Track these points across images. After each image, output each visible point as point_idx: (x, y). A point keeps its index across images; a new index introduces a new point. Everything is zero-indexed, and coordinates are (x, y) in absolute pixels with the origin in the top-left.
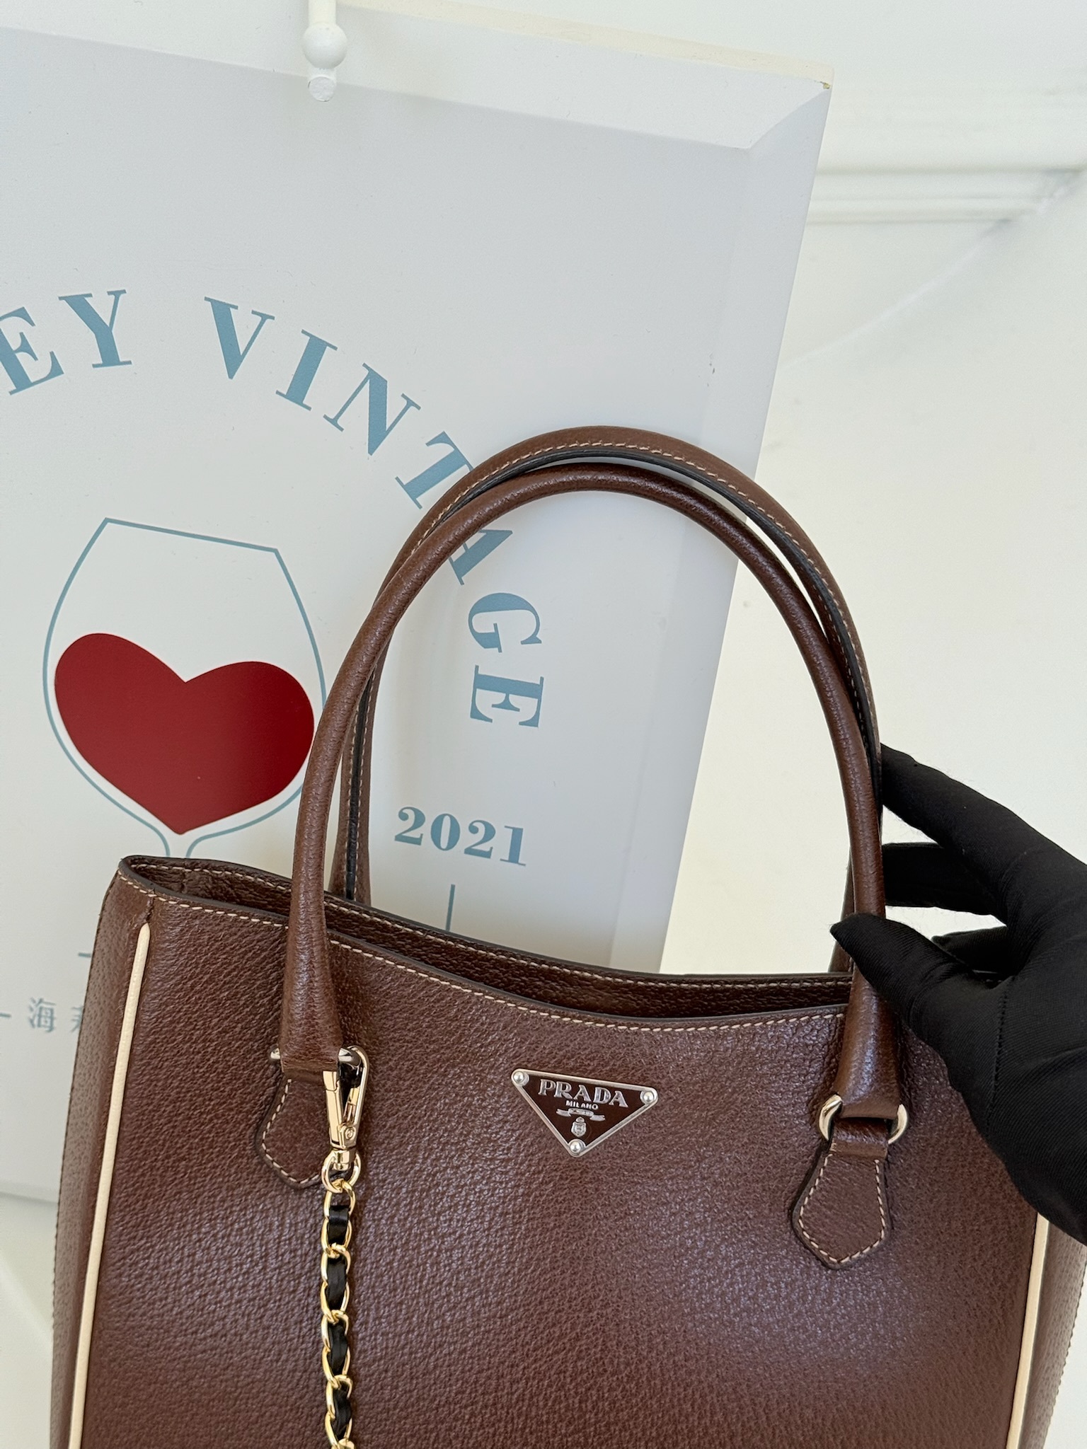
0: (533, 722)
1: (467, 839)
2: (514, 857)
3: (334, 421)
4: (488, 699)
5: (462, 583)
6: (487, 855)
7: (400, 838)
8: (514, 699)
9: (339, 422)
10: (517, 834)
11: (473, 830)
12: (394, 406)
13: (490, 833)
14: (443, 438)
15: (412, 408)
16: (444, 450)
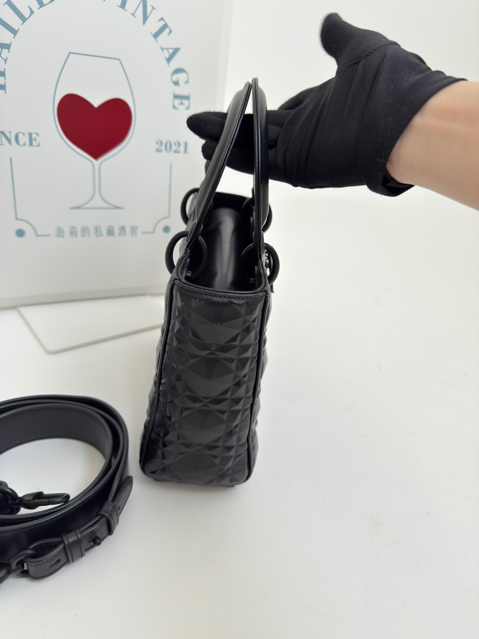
0: (188, 108)
1: (174, 147)
2: (186, 152)
3: (133, 15)
4: (177, 102)
5: (169, 65)
6: (178, 152)
7: (158, 151)
8: (183, 101)
9: (135, 15)
10: (186, 144)
11: (175, 144)
12: (149, 9)
13: (179, 144)
14: (162, 19)
15: (154, 10)
16: (162, 23)
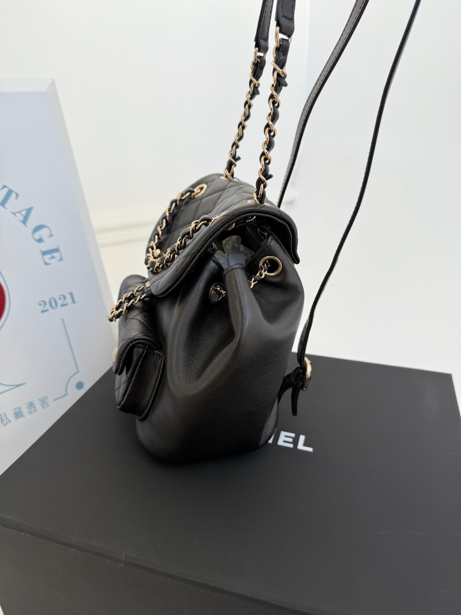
0: (61, 259)
1: (60, 302)
2: (74, 301)
4: (47, 257)
5: (26, 226)
6: (66, 305)
7: (43, 312)
8: (54, 255)
10: (71, 294)
11: (60, 299)
13: (65, 297)
16: (6, 190)
